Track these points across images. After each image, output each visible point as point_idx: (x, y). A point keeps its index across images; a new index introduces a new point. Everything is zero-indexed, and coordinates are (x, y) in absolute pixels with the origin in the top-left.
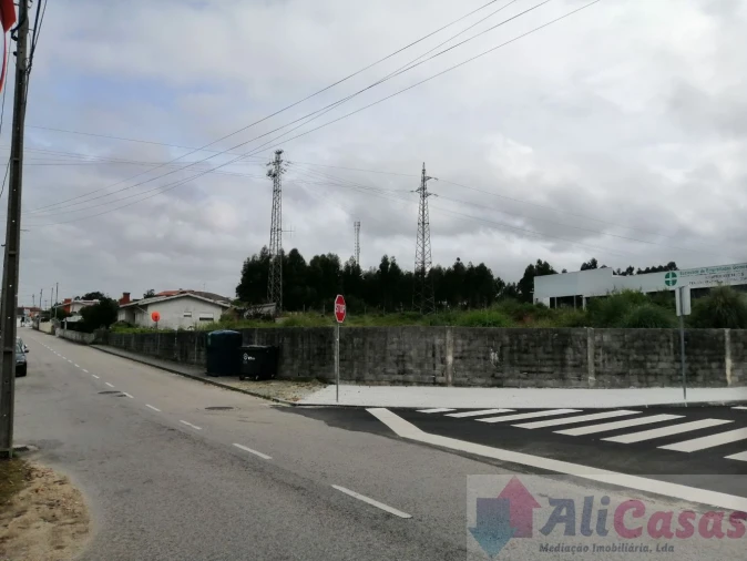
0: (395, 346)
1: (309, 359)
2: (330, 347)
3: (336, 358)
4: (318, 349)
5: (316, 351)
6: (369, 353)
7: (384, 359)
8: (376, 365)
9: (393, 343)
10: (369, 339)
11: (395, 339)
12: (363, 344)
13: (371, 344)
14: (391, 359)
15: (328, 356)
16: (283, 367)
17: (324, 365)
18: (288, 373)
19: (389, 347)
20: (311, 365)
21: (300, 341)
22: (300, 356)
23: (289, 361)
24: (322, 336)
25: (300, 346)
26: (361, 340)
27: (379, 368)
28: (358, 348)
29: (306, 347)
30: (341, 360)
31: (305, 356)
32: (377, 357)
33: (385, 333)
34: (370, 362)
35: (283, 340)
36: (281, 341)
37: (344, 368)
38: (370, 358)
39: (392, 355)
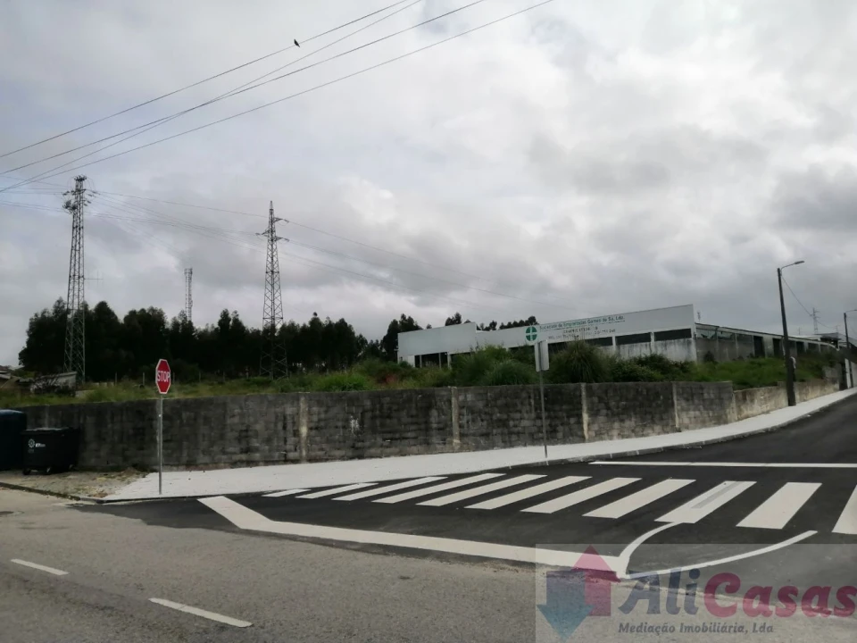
0: (236, 420)
1: (121, 441)
2: (151, 426)
3: (159, 439)
4: (134, 428)
5: (131, 432)
6: (203, 430)
7: (222, 437)
8: (212, 444)
9: (234, 416)
10: (202, 413)
11: (237, 411)
12: (195, 419)
13: (206, 418)
14: (231, 435)
15: (147, 438)
17: (142, 449)
18: (93, 461)
19: (229, 421)
20: (124, 451)
22: (109, 440)
23: (93, 446)
25: (109, 426)
26: (192, 414)
27: (215, 448)
28: (188, 425)
29: (117, 426)
30: (165, 441)
31: (116, 438)
32: (213, 434)
33: (225, 404)
34: (204, 441)
35: (85, 419)
36: (81, 421)
37: (170, 451)
38: (204, 435)
39: (232, 430)
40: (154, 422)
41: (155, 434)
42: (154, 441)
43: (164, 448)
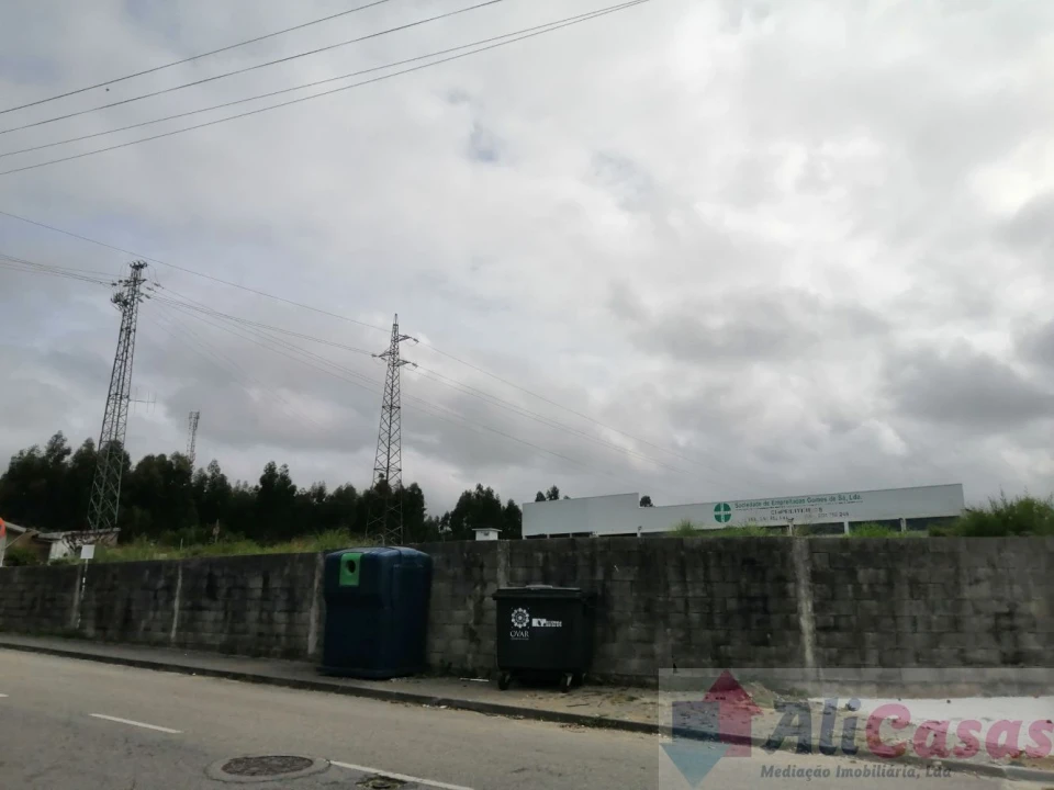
0: (984, 590)
1: (708, 623)
2: (784, 594)
3: (806, 624)
4: (740, 597)
5: (732, 604)
6: (910, 608)
7: (956, 624)
8: (936, 640)
9: (977, 581)
10: (905, 571)
11: (983, 571)
12: (890, 584)
13: (914, 583)
14: (976, 623)
15: (776, 620)
16: (614, 649)
17: (766, 643)
18: (634, 665)
19: (968, 592)
20: (717, 644)
21: (672, 575)
22: (675, 619)
23: (634, 631)
24: (750, 563)
25: (675, 589)
26: (882, 574)
27: (944, 649)
28: (875, 595)
29: (696, 591)
30: (821, 629)
31: (695, 616)
32: (935, 618)
33: (953, 557)
34: (915, 632)
35: (608, 573)
36: (600, 576)
37: (834, 650)
38: (914, 622)
39: (978, 612)
40: (791, 586)
41: (796, 610)
42: (798, 628)
43: (817, 643)
